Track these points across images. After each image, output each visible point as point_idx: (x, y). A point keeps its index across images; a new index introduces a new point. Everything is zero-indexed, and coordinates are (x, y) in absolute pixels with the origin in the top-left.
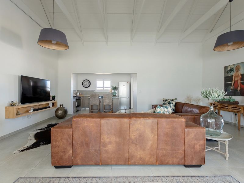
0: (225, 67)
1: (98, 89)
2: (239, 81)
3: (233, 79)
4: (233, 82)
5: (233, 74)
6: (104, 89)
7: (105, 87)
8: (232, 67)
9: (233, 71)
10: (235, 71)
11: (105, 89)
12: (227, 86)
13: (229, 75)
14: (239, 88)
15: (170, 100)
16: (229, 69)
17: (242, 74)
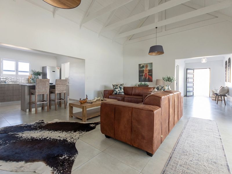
0: (139, 64)
1: (4, 73)
2: (147, 74)
3: (144, 72)
4: (144, 74)
5: (144, 69)
6: (17, 73)
7: (19, 71)
8: (144, 65)
9: (144, 67)
10: (145, 67)
11: (20, 73)
12: (140, 76)
13: (142, 69)
14: (147, 77)
15: (119, 85)
16: (141, 66)
17: (149, 69)
